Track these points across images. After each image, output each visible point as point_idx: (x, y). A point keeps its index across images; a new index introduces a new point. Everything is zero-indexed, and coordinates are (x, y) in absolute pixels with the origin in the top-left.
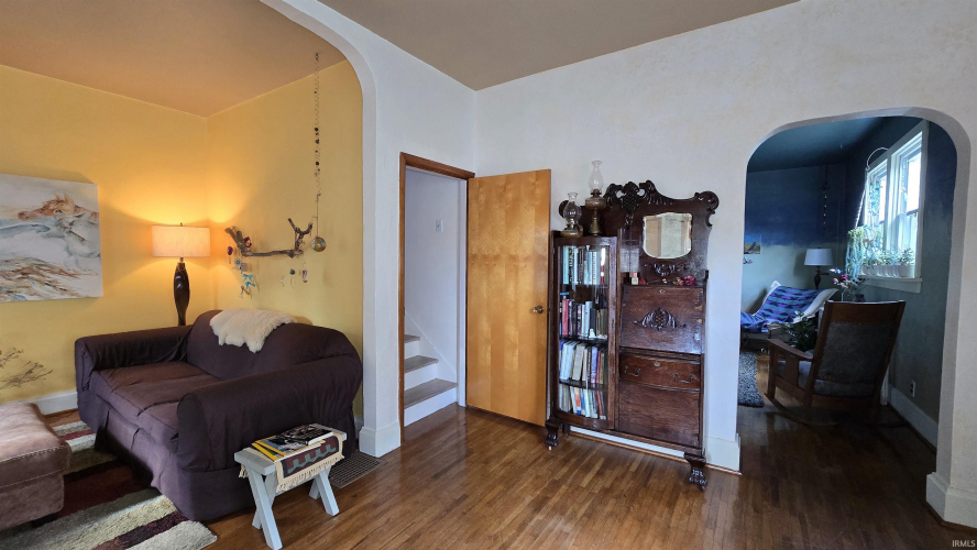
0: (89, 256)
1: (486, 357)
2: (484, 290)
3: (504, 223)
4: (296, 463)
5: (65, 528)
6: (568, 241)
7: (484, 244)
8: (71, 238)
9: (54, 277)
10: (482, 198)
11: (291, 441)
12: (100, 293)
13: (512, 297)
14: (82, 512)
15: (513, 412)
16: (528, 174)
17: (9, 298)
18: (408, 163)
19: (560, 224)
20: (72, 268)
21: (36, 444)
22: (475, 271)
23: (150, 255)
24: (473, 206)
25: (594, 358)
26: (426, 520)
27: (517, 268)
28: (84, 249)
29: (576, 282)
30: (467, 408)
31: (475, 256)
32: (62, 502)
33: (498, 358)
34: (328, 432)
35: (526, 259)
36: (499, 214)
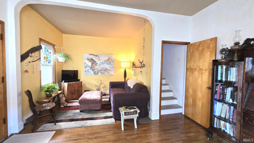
0: (113, 68)
1: (191, 101)
2: (191, 79)
3: (198, 57)
4: (127, 113)
5: (100, 112)
6: (221, 64)
7: (192, 65)
8: (110, 65)
9: (108, 71)
10: (191, 50)
11: (128, 109)
12: (114, 74)
13: (200, 83)
14: (103, 111)
15: (199, 122)
16: (208, 40)
17: (103, 74)
18: (164, 43)
19: (219, 57)
20: (110, 70)
21: (98, 98)
22: (188, 73)
23: (120, 67)
24: (189, 53)
25: (232, 111)
26: (154, 140)
27: (202, 73)
28: (112, 66)
29: (224, 79)
30: (184, 115)
31: (188, 69)
32: (101, 108)
33: (194, 102)
34: (135, 109)
35: (206, 70)
36: (197, 54)
